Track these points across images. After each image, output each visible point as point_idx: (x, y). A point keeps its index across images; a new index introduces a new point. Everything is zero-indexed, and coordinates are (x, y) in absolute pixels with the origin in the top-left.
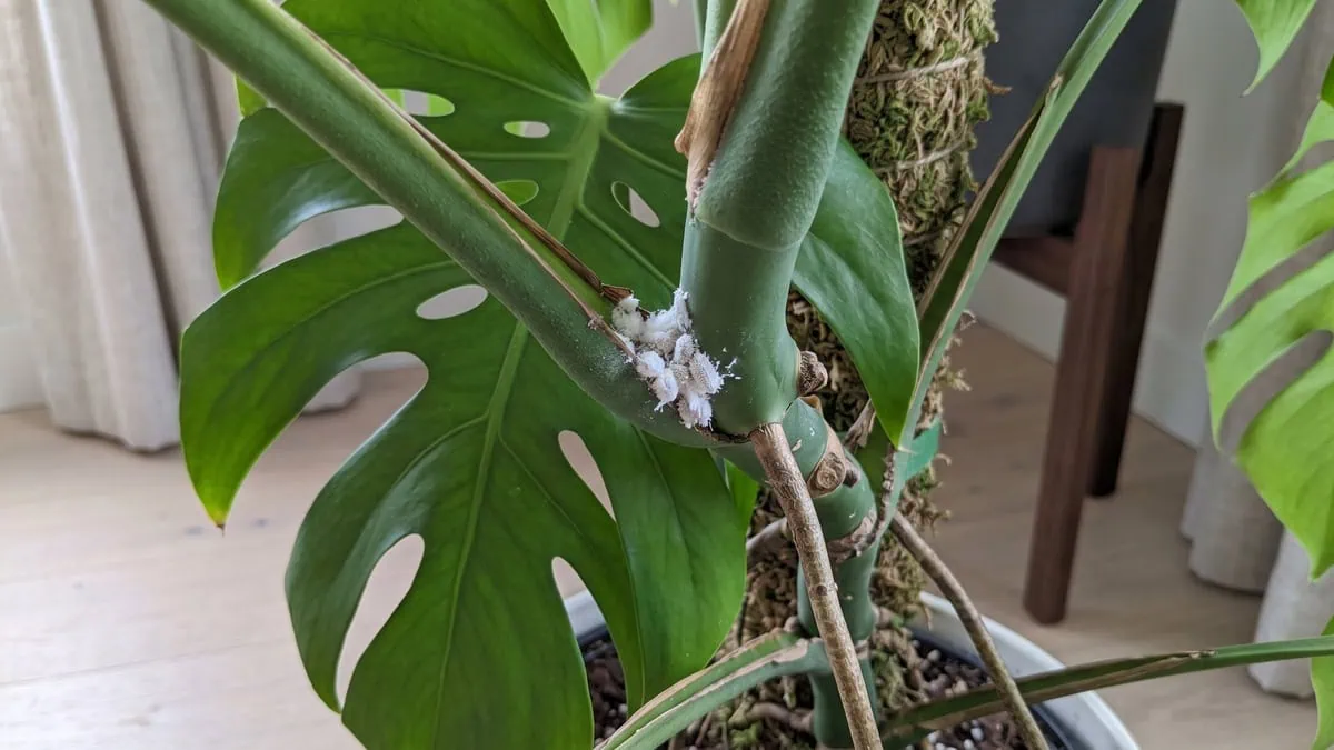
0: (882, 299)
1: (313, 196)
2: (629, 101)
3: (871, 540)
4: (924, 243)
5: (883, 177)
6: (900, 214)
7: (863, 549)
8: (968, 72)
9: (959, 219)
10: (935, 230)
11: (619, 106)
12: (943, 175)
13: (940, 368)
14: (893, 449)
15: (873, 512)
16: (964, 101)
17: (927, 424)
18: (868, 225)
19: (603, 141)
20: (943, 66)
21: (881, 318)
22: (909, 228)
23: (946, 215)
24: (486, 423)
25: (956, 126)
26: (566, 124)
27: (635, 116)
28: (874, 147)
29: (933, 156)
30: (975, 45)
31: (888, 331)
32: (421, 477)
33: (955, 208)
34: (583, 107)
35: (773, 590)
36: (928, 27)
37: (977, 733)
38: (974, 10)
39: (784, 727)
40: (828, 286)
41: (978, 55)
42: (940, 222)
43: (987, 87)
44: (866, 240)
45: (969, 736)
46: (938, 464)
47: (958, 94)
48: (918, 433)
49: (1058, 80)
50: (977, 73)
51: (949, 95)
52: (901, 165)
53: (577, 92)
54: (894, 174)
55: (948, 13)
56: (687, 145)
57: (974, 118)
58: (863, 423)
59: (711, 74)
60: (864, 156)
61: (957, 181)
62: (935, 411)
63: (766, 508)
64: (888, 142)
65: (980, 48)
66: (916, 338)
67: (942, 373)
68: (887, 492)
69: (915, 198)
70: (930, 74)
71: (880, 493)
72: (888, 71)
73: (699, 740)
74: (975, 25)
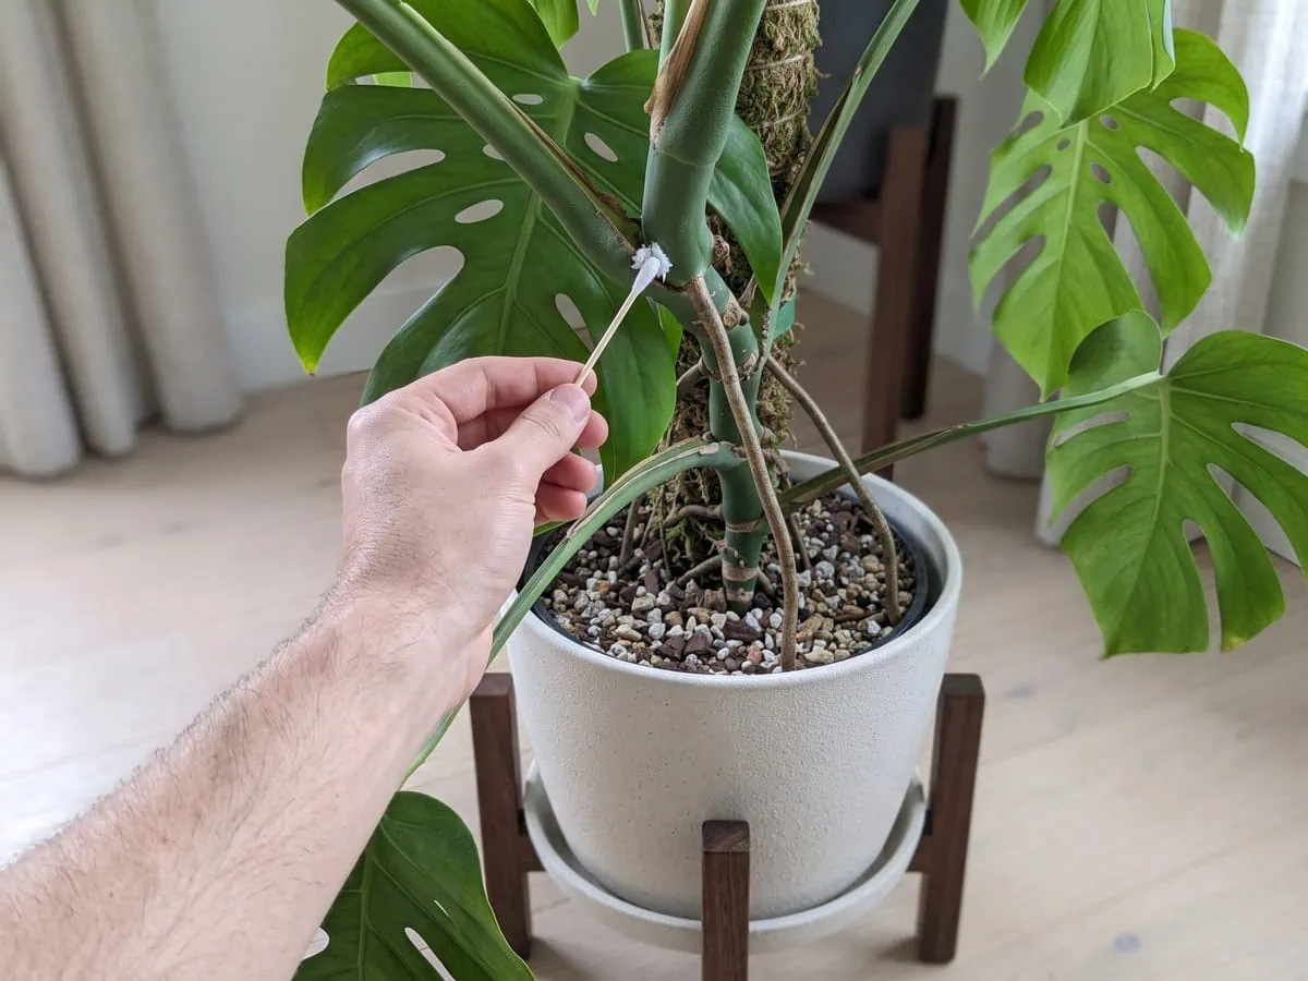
0: (758, 207)
1: (379, 144)
2: (594, 80)
3: (756, 369)
4: (782, 175)
5: (755, 131)
6: (767, 156)
7: (751, 375)
8: (804, 64)
9: (802, 159)
10: (787, 166)
11: (585, 83)
12: (791, 133)
13: (794, 260)
14: (768, 308)
15: (757, 351)
16: (802, 83)
17: (786, 298)
18: (749, 162)
19: (578, 107)
20: (788, 61)
21: (759, 221)
22: (772, 164)
23: (794, 156)
24: (506, 290)
25: (799, 98)
26: (553, 97)
27: (600, 91)
28: (749, 112)
29: (785, 118)
30: (807, 48)
31: (763, 228)
32: (461, 330)
33: (799, 152)
34: (560, 85)
35: (691, 420)
36: (780, 36)
37: (830, 527)
38: (806, 25)
39: (702, 519)
40: (724, 198)
41: (809, 54)
42: (791, 161)
43: (816, 75)
44: (746, 169)
45: (825, 530)
46: (794, 328)
47: (799, 77)
48: (782, 304)
49: (859, 69)
50: (810, 65)
51: (794, 79)
52: (766, 124)
53: (558, 75)
54: (762, 130)
55: (791, 27)
56: (651, 108)
57: (809, 94)
58: (749, 293)
59: (666, 71)
60: (744, 118)
61: (800, 135)
62: (792, 290)
63: (685, 360)
64: (757, 109)
65: (809, 50)
66: (780, 233)
67: (796, 263)
68: (765, 337)
69: (776, 144)
70: (782, 66)
71: (760, 337)
72: (755, 64)
73: (643, 543)
74: (807, 34)
